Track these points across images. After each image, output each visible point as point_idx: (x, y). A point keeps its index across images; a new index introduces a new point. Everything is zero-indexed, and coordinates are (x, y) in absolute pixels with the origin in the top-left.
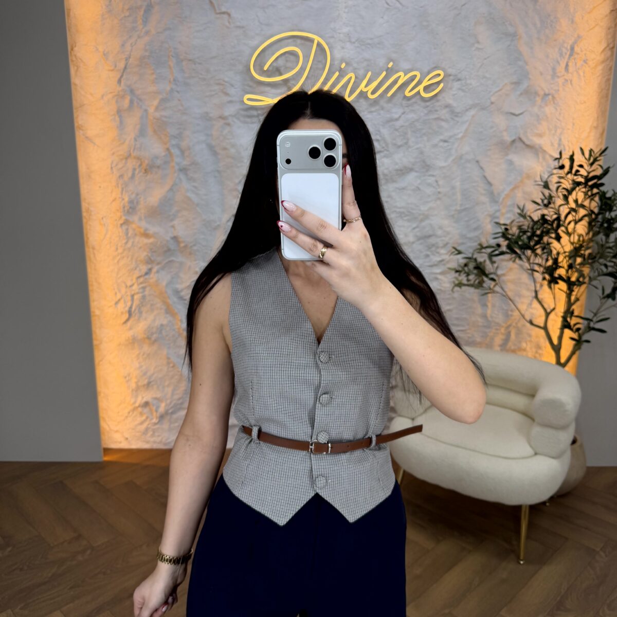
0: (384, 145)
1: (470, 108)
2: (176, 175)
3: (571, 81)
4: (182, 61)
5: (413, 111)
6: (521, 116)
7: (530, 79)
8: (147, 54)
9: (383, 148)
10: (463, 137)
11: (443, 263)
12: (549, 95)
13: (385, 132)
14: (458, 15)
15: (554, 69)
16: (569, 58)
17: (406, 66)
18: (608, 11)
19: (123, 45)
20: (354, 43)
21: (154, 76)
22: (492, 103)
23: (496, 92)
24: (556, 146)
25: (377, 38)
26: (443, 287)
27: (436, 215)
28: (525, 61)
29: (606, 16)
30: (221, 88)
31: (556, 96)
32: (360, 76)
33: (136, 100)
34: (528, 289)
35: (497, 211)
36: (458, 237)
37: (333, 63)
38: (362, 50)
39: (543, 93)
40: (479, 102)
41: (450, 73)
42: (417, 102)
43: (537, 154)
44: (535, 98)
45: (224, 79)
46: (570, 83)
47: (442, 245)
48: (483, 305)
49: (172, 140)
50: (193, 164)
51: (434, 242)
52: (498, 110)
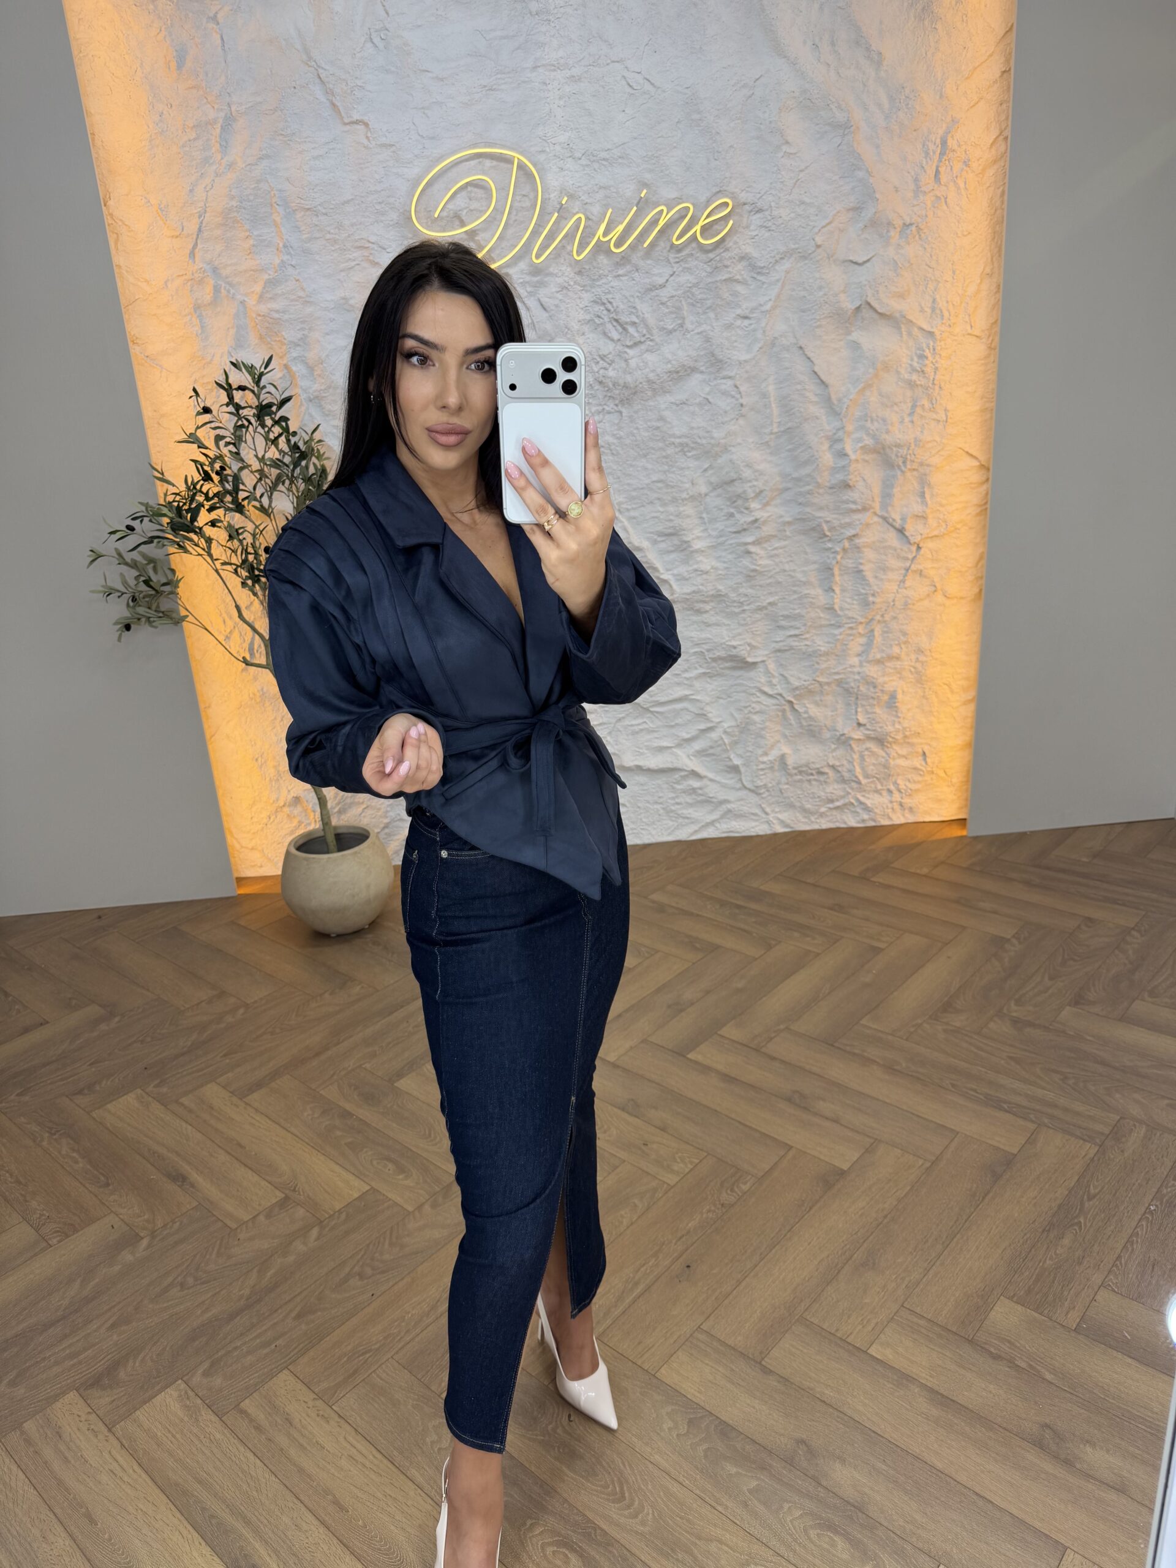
0: (645, 332)
1: (782, 258)
2: (303, 409)
3: (946, 198)
4: (294, 211)
5: (688, 270)
6: (868, 265)
7: (878, 200)
8: (234, 203)
9: (644, 335)
10: (774, 308)
11: (756, 525)
12: (911, 224)
13: (644, 308)
14: (750, 96)
15: (916, 180)
16: (940, 161)
17: (670, 193)
19: (191, 191)
20: (580, 159)
21: (251, 242)
22: (818, 246)
23: (824, 227)
24: (929, 311)
25: (617, 147)
26: (760, 565)
27: (740, 444)
28: (867, 171)
29: (995, 82)
30: (366, 254)
31: (922, 227)
32: (593, 217)
33: (223, 285)
34: (899, 557)
35: (838, 430)
36: (778, 479)
37: (547, 196)
38: (595, 170)
39: (901, 223)
40: (797, 246)
41: (743, 200)
42: (692, 255)
43: (899, 328)
44: (888, 231)
45: (370, 239)
46: (944, 203)
47: (752, 495)
48: (826, 591)
49: (292, 350)
50: (329, 387)
51: (740, 491)
52: (829, 258)
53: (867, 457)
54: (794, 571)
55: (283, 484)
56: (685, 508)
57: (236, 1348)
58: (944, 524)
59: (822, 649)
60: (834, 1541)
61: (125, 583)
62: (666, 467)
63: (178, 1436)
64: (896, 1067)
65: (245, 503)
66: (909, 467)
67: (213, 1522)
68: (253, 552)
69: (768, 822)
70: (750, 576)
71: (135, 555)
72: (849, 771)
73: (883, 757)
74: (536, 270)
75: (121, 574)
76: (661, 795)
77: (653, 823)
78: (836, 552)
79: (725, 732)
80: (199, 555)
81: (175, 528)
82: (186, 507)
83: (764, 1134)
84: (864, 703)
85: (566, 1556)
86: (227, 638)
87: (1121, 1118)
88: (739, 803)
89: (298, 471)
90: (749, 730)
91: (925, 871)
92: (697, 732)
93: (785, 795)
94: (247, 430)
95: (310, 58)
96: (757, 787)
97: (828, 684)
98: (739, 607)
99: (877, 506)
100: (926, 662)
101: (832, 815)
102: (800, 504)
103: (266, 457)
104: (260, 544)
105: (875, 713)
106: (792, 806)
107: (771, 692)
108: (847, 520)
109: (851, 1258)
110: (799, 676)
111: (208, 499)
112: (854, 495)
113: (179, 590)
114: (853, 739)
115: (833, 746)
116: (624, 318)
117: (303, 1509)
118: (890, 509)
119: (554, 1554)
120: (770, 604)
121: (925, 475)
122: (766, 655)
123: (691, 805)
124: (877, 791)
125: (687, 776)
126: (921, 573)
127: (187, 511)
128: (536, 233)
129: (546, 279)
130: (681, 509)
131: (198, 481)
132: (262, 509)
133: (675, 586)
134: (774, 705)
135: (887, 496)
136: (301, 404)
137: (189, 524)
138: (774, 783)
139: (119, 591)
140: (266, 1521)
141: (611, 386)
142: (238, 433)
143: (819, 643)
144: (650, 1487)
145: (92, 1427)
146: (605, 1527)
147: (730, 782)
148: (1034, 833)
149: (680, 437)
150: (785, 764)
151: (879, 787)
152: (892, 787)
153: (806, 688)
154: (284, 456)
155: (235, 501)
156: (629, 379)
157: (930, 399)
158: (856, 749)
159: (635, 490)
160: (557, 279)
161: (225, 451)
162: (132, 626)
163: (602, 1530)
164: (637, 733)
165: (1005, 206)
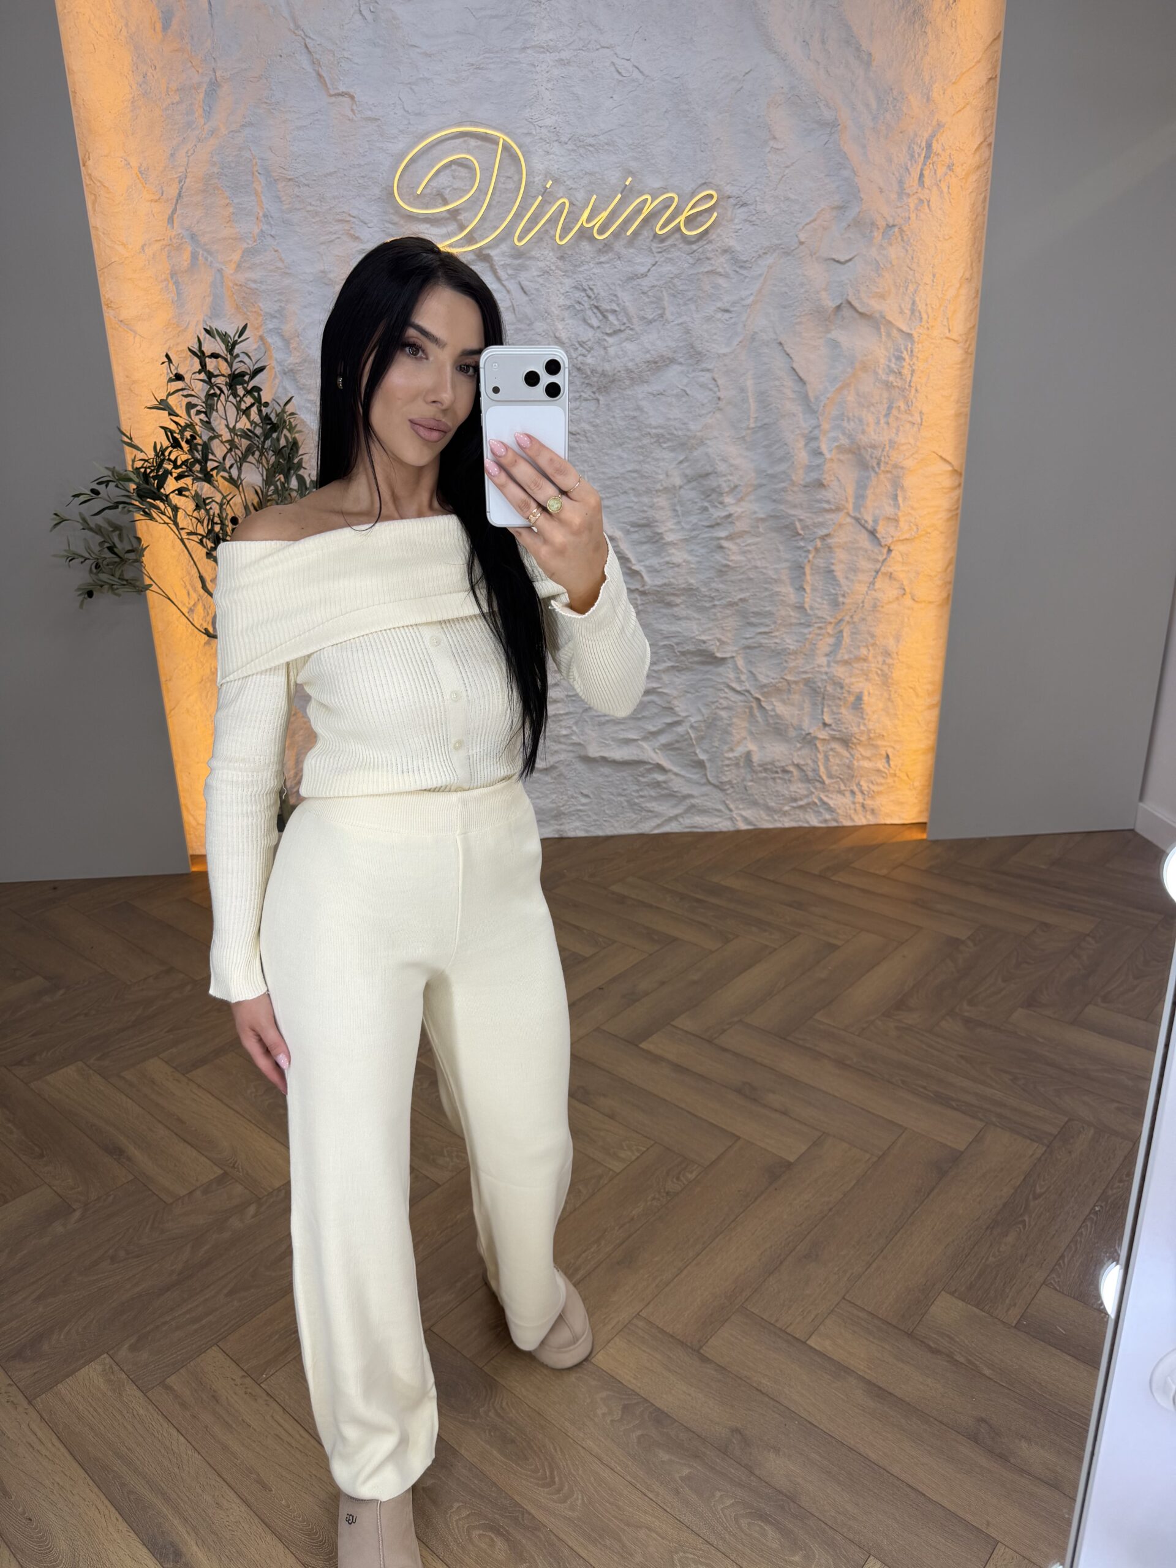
0: (625, 320)
1: (765, 253)
2: (277, 381)
3: (929, 202)
4: (277, 181)
5: (670, 260)
6: (849, 264)
7: (862, 200)
8: (216, 170)
9: (624, 324)
10: (755, 302)
11: (730, 520)
12: (894, 226)
13: (626, 297)
14: (739, 90)
15: (901, 182)
16: (924, 164)
17: (658, 185)
18: (986, 81)
19: (172, 155)
20: (566, 143)
21: (231, 210)
22: (801, 243)
23: (807, 224)
24: (908, 312)
25: (603, 134)
26: (731, 561)
27: (716, 438)
28: (853, 169)
29: (982, 88)
30: (346, 228)
31: (905, 229)
32: (577, 203)
33: (201, 252)
34: (869, 559)
35: (815, 428)
36: (753, 475)
37: (532, 179)
38: (580, 155)
39: (884, 224)
40: (780, 242)
41: (728, 193)
42: (675, 245)
43: (878, 329)
44: (871, 232)
45: (350, 212)
46: (926, 207)
47: (727, 489)
48: (797, 589)
49: (268, 322)
50: (305, 361)
51: (715, 484)
52: (811, 255)
53: (841, 457)
54: (766, 568)
55: (253, 454)
56: (659, 499)
57: (165, 1323)
58: (915, 529)
59: (791, 647)
60: (765, 1529)
61: (88, 549)
62: (641, 458)
63: (99, 1410)
64: (848, 1062)
65: (214, 473)
66: (882, 468)
67: (132, 1497)
68: (219, 522)
69: (732, 819)
70: (721, 571)
71: (99, 520)
72: (814, 770)
73: (848, 758)
74: (518, 254)
75: (85, 539)
76: (625, 787)
77: (617, 815)
78: (808, 551)
79: (692, 727)
80: (165, 523)
81: (142, 495)
82: (151, 475)
83: (711, 1124)
84: (830, 703)
85: (492, 1539)
86: (191, 610)
87: (1070, 1120)
88: (702, 798)
89: (268, 443)
90: (716, 725)
91: (884, 872)
92: (664, 726)
93: (750, 792)
94: (219, 399)
95: (298, 27)
96: (721, 783)
97: (796, 683)
98: (710, 601)
99: (850, 506)
100: (893, 664)
101: (795, 814)
102: (774, 501)
103: (237, 427)
104: (227, 514)
105: (841, 714)
106: (755, 803)
107: (738, 688)
108: (820, 520)
109: (794, 1249)
110: (766, 673)
111: (176, 467)
112: (828, 495)
113: (144, 559)
114: (816, 738)
115: (798, 745)
116: (605, 306)
117: (226, 1487)
118: (862, 510)
119: (479, 1537)
120: (741, 600)
121: (899, 477)
122: (736, 651)
123: (655, 799)
124: (840, 792)
125: (651, 769)
126: (891, 576)
127: (154, 478)
128: (519, 216)
129: (528, 263)
130: (655, 500)
131: (167, 448)
132: (231, 480)
133: (646, 578)
134: (742, 701)
135: (860, 497)
136: (276, 377)
137: (156, 491)
138: (739, 780)
139: (82, 557)
140: (186, 1499)
141: (589, 373)
142: (209, 402)
143: (788, 641)
144: (580, 1472)
145: (12, 1399)
146: (533, 1511)
147: (695, 777)
148: (993, 839)
149: (655, 428)
150: (751, 761)
151: (843, 787)
152: (855, 789)
153: (775, 686)
154: (255, 427)
155: (204, 470)
156: (607, 367)
157: (906, 399)
158: (821, 748)
159: (610, 478)
160: (539, 263)
161: (196, 419)
162: (95, 593)
163: (530, 1514)
164: (604, 724)
165: (986, 212)
